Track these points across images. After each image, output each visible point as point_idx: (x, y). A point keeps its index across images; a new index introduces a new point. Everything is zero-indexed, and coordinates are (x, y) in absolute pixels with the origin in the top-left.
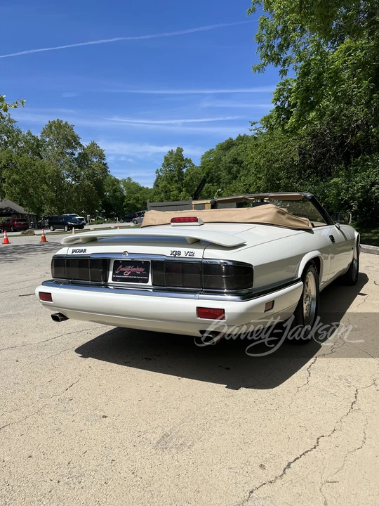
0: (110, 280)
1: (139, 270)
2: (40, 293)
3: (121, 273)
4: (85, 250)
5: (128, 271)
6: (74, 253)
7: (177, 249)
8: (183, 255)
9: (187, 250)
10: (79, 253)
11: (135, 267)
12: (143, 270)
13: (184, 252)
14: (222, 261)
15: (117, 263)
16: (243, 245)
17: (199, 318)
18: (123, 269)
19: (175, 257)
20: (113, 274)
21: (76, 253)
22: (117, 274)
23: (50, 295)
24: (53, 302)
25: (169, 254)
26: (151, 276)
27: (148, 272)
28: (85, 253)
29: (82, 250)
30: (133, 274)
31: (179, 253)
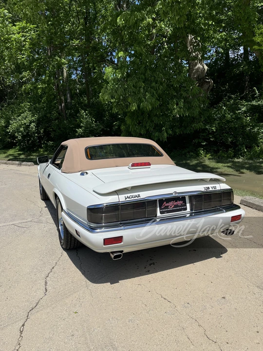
0: (159, 214)
1: (179, 203)
5: (171, 205)
6: (128, 199)
7: (207, 186)
8: (211, 189)
10: (132, 199)
12: (182, 202)
18: (167, 204)
20: (160, 209)
21: (130, 199)
22: (163, 209)
23: (121, 237)
24: (122, 243)
25: (203, 190)
26: (188, 206)
27: (186, 204)
28: (139, 198)
29: (136, 196)
30: (176, 206)
31: (208, 188)
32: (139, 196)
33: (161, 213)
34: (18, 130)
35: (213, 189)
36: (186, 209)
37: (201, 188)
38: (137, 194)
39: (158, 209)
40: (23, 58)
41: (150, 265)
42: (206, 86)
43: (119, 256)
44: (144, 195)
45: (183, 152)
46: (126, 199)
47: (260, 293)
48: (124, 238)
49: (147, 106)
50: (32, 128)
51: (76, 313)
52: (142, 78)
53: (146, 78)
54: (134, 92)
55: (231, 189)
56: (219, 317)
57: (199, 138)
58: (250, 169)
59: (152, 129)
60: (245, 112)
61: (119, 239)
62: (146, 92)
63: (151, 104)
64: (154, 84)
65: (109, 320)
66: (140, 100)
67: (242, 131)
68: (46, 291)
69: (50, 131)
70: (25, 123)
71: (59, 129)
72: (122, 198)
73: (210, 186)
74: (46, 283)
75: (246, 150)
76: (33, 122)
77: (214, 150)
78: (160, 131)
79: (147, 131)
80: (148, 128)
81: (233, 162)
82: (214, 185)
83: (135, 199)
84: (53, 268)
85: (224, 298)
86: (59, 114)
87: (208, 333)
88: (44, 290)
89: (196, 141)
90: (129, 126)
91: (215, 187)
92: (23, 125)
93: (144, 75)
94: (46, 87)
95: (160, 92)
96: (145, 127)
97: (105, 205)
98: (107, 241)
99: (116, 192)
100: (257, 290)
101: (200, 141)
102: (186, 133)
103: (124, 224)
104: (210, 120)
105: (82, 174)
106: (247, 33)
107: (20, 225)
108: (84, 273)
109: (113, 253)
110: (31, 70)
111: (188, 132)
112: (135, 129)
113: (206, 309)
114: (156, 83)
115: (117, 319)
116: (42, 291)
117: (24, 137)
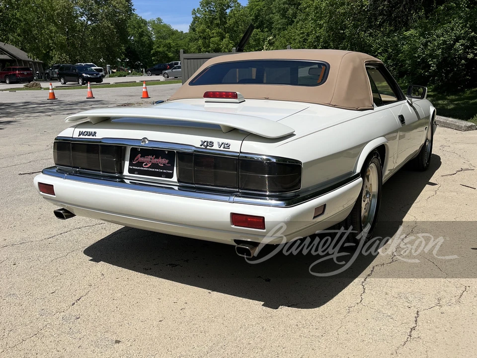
0: (126, 172)
1: (162, 161)
2: (40, 184)
3: (140, 164)
4: (95, 133)
6: (81, 136)
7: (209, 139)
8: (216, 147)
9: (221, 140)
10: (87, 137)
11: (157, 157)
12: (167, 161)
13: (217, 143)
14: (265, 157)
15: (134, 152)
16: (291, 135)
17: (233, 226)
18: (142, 159)
19: (206, 148)
21: (84, 137)
22: (135, 165)
23: (52, 187)
24: (55, 196)
25: (198, 145)
27: (173, 165)
28: (95, 137)
29: (92, 133)
30: (154, 166)
31: (212, 144)
38: (93, 130)
39: (127, 163)
41: (169, 265)
51: (14, 264)
68: (49, 238)
73: (215, 140)
74: (66, 232)
83: (89, 137)
85: (118, 342)
116: (46, 237)
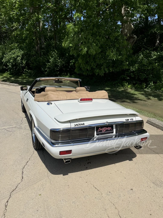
0: (95, 135)
1: (109, 128)
5: (104, 130)
6: (76, 126)
8: (130, 120)
11: (107, 127)
12: (111, 128)
18: (101, 129)
20: (96, 132)
21: (78, 126)
22: (99, 132)
23: (71, 151)
24: (71, 154)
25: (125, 121)
26: (114, 130)
27: (113, 129)
28: (84, 125)
29: (82, 124)
30: (107, 130)
31: (128, 120)
32: (84, 124)
33: (97, 135)
34: (9, 61)
35: (131, 121)
36: (113, 132)
37: (123, 120)
38: (82, 123)
39: (95, 132)
40: (14, 14)
41: (88, 163)
42: (132, 40)
43: (69, 161)
44: (87, 123)
45: (114, 83)
46: (75, 126)
47: (154, 188)
48: (73, 152)
49: (93, 52)
50: (18, 60)
51: (40, 195)
52: (91, 33)
53: (93, 33)
54: (84, 42)
55: (142, 120)
56: (128, 203)
57: (124, 75)
58: (154, 96)
59: (95, 67)
60: (155, 59)
61: (69, 152)
62: (93, 42)
63: (96, 51)
64: (98, 37)
65: (61, 201)
66: (89, 47)
67: (152, 72)
68: (23, 178)
69: (30, 63)
70: (14, 57)
71: (36, 62)
72: (73, 125)
73: (129, 118)
74: (23, 172)
75: (153, 85)
76: (19, 56)
77: (133, 83)
78: (100, 69)
79: (92, 68)
80: (92, 66)
81: (144, 91)
82: (132, 118)
83: (81, 126)
84: (27, 162)
85: (132, 189)
86: (36, 52)
87: (120, 214)
88: (21, 177)
89: (122, 76)
90: (80, 64)
91: (132, 119)
92: (12, 58)
93: (92, 30)
94: (28, 34)
95: (102, 43)
96: (91, 65)
97: (62, 129)
98: (61, 153)
99: (70, 122)
100: (152, 185)
101: (125, 76)
102: (117, 71)
103: (73, 141)
104: (132, 64)
105: (48, 104)
106: (161, 7)
107: (8, 130)
108: (47, 167)
109: (65, 159)
110: (19, 22)
111: (118, 70)
112: (84, 66)
113: (120, 197)
114: (100, 37)
115: (65, 201)
116: (20, 178)
117: (13, 66)
